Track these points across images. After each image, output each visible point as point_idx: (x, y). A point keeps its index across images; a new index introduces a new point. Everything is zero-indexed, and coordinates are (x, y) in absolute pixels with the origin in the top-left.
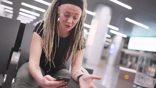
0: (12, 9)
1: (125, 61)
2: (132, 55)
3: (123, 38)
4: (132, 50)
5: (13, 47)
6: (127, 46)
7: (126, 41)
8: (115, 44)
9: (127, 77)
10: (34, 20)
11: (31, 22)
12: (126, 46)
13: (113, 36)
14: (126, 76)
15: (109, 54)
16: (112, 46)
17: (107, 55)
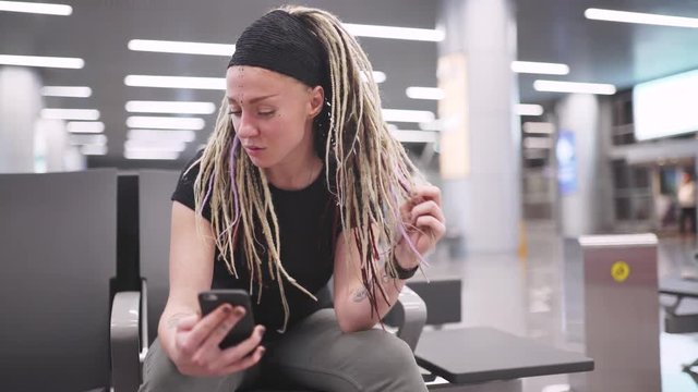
0: (93, 114)
1: (636, 198)
2: (661, 164)
3: (601, 98)
4: (655, 141)
5: (114, 274)
6: (632, 128)
7: (620, 107)
8: (570, 136)
9: (621, 271)
10: (197, 132)
11: (187, 143)
12: (622, 130)
13: (552, 104)
14: (616, 267)
15: (560, 188)
16: (564, 151)
17: (551, 197)
